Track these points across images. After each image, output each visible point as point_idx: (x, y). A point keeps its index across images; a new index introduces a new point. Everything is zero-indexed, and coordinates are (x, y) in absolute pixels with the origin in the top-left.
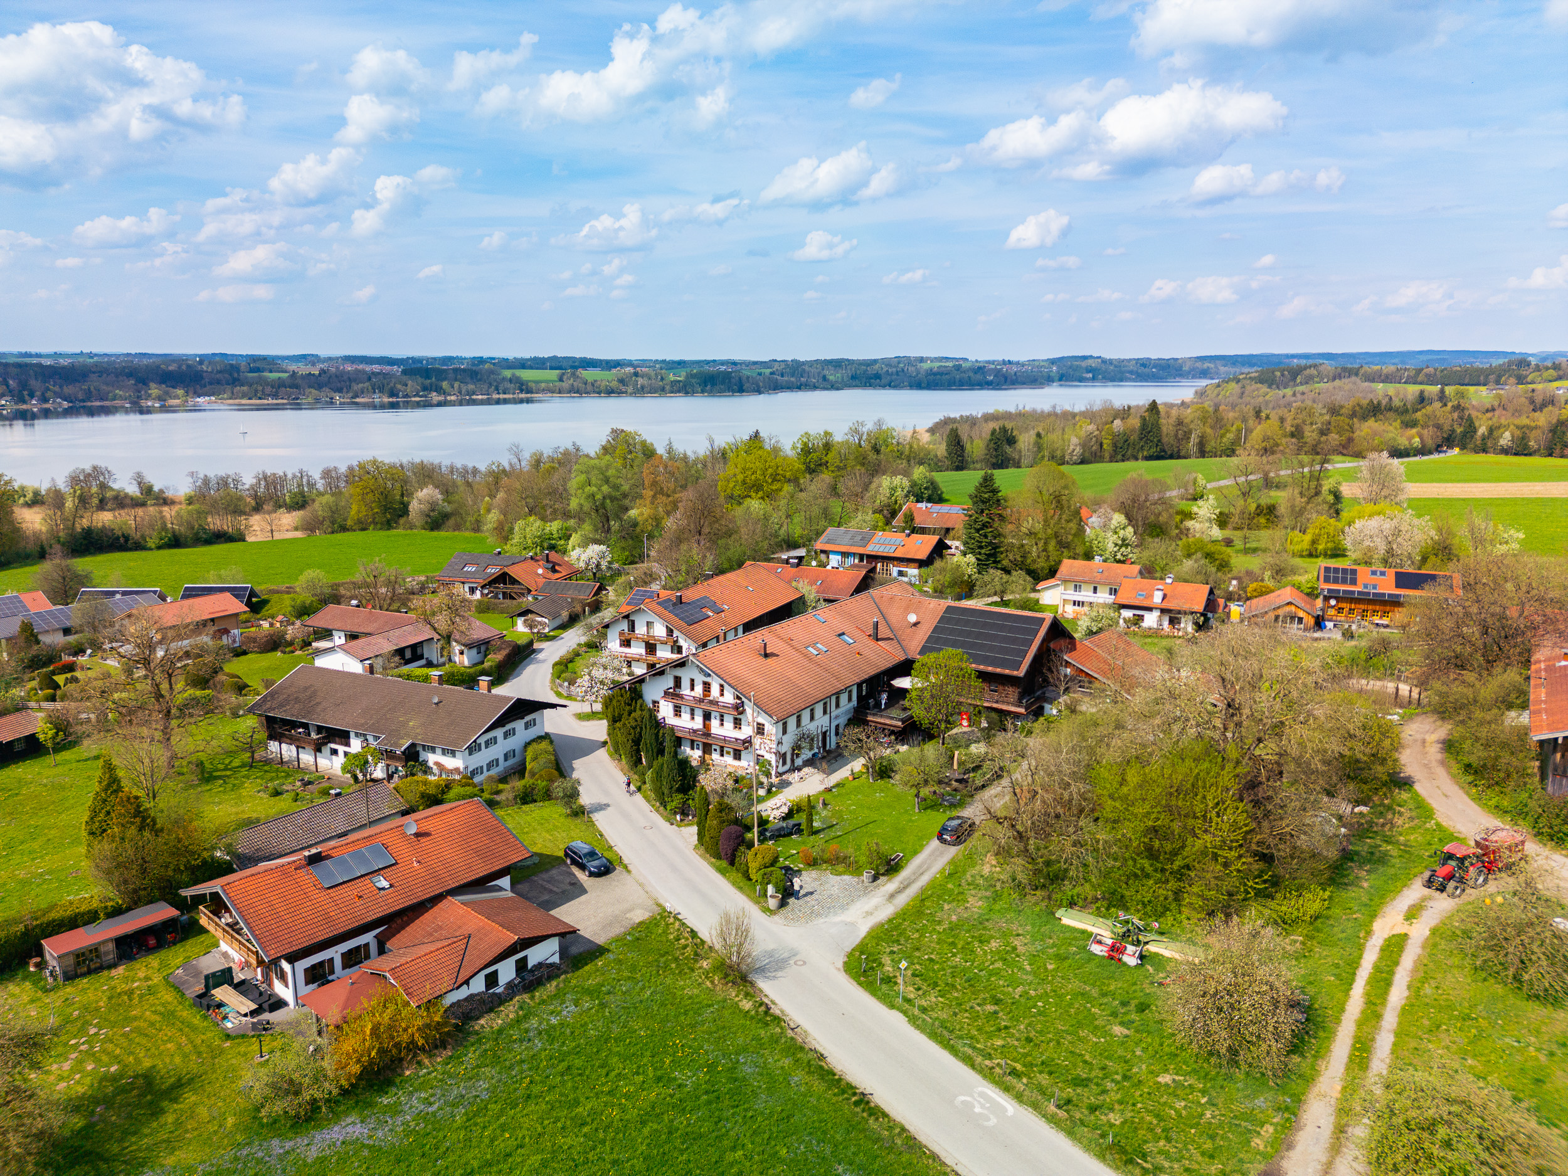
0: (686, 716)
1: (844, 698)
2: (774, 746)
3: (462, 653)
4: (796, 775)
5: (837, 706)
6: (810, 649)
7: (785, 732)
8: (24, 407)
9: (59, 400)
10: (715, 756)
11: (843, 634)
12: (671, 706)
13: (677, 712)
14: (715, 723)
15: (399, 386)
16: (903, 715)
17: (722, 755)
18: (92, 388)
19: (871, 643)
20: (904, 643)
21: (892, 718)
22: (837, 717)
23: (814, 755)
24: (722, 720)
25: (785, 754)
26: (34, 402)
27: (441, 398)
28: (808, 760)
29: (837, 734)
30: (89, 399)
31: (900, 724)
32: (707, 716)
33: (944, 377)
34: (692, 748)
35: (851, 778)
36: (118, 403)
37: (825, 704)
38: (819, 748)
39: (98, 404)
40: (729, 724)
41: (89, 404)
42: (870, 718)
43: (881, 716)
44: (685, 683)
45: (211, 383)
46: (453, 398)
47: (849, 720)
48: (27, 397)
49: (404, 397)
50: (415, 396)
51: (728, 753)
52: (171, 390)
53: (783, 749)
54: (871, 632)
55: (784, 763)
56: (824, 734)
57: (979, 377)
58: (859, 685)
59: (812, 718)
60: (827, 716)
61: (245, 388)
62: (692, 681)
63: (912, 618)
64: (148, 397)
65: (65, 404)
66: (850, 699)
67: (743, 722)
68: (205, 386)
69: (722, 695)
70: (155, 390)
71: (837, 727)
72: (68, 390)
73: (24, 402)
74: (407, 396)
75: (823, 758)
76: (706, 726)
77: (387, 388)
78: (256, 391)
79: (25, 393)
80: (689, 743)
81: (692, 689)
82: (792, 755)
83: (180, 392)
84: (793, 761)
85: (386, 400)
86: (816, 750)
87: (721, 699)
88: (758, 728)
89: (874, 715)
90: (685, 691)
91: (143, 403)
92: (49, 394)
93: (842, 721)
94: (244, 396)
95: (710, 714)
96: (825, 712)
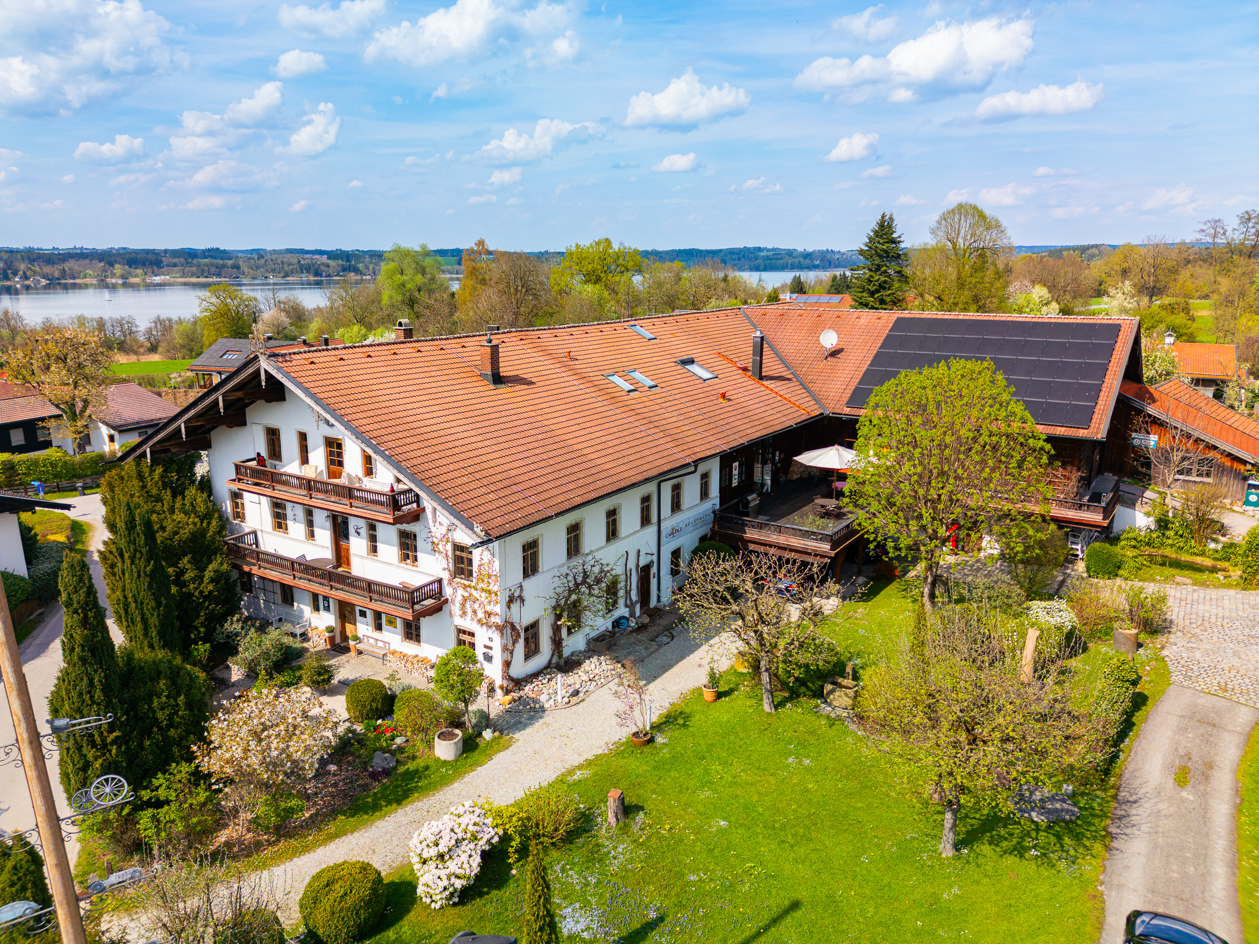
0: (297, 528)
1: (691, 487)
2: (497, 609)
3: (112, 439)
4: (560, 683)
5: (676, 506)
6: (616, 379)
7: (530, 567)
8: (9, 283)
9: (38, 278)
10: (363, 628)
11: (692, 361)
12: (265, 502)
13: (280, 520)
14: (357, 545)
15: (323, 268)
16: (832, 527)
17: (379, 627)
18: (67, 269)
19: (750, 384)
20: (814, 388)
21: (807, 534)
22: (674, 532)
23: (617, 623)
24: (373, 539)
25: (532, 629)
26: (17, 279)
27: (359, 277)
28: (600, 639)
29: (674, 572)
30: (64, 277)
31: (826, 547)
32: (340, 529)
33: (778, 261)
34: (316, 608)
35: (708, 695)
36: (88, 281)
37: (646, 500)
38: (630, 606)
39: (72, 281)
40: (389, 550)
41: (64, 281)
42: (751, 534)
43: (780, 530)
44: (289, 445)
45: (167, 266)
46: (368, 277)
47: (702, 539)
48: (11, 276)
49: (327, 276)
50: (336, 276)
51: (391, 622)
52: (132, 270)
53: (524, 616)
54: (748, 360)
55: (532, 651)
56: (645, 572)
57: (808, 262)
58: (726, 459)
59: (612, 533)
60: (652, 530)
61: (194, 269)
62: (303, 437)
63: (829, 340)
64: (113, 275)
65: (44, 282)
66: (704, 494)
67: (420, 543)
68: (163, 268)
69: (369, 472)
70: (118, 269)
71: (676, 554)
72: (47, 269)
73: (8, 279)
74: (329, 276)
75: (641, 628)
76: (341, 556)
77: (312, 269)
78: (203, 271)
79: (9, 272)
80: (308, 598)
81: (305, 460)
82: (556, 629)
83: (139, 271)
84: (557, 643)
85: (312, 278)
86: (622, 611)
87: (368, 483)
88: (458, 560)
89: (761, 526)
90: (291, 466)
91: (109, 280)
92: (29, 273)
93: (688, 541)
94: (193, 275)
95: (345, 523)
96: (645, 520)
